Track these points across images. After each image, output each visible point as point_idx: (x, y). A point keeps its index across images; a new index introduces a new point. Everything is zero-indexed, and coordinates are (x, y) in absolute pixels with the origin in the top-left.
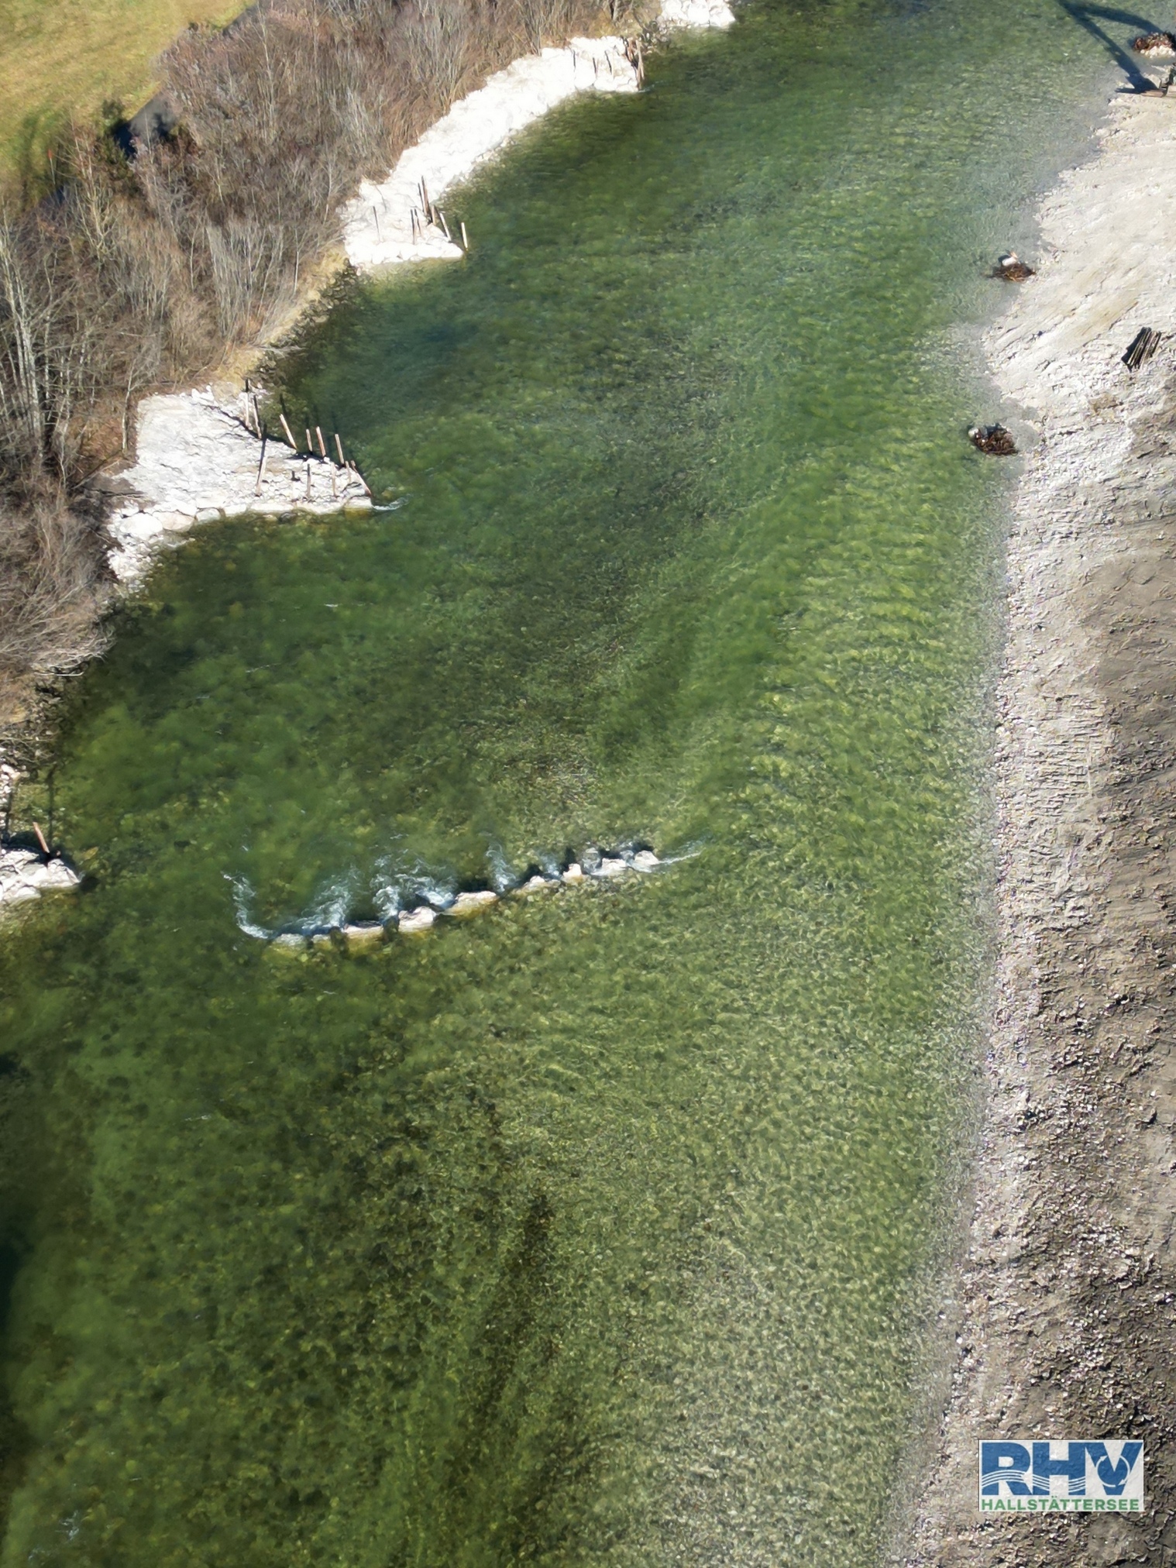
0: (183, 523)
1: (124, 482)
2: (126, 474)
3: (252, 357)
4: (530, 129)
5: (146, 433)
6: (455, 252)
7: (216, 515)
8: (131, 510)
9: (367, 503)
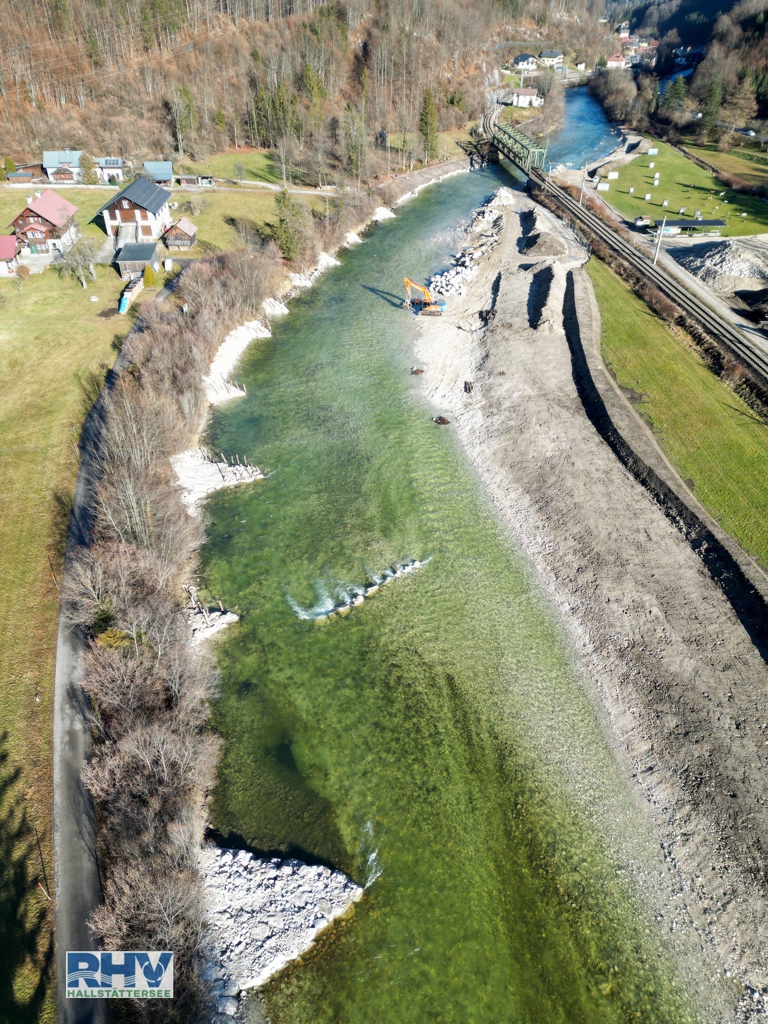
0: (204, 495)
1: (179, 485)
2: (178, 483)
3: (196, 438)
4: (244, 352)
5: (177, 468)
6: (243, 394)
7: (213, 490)
8: (186, 494)
9: (262, 476)
